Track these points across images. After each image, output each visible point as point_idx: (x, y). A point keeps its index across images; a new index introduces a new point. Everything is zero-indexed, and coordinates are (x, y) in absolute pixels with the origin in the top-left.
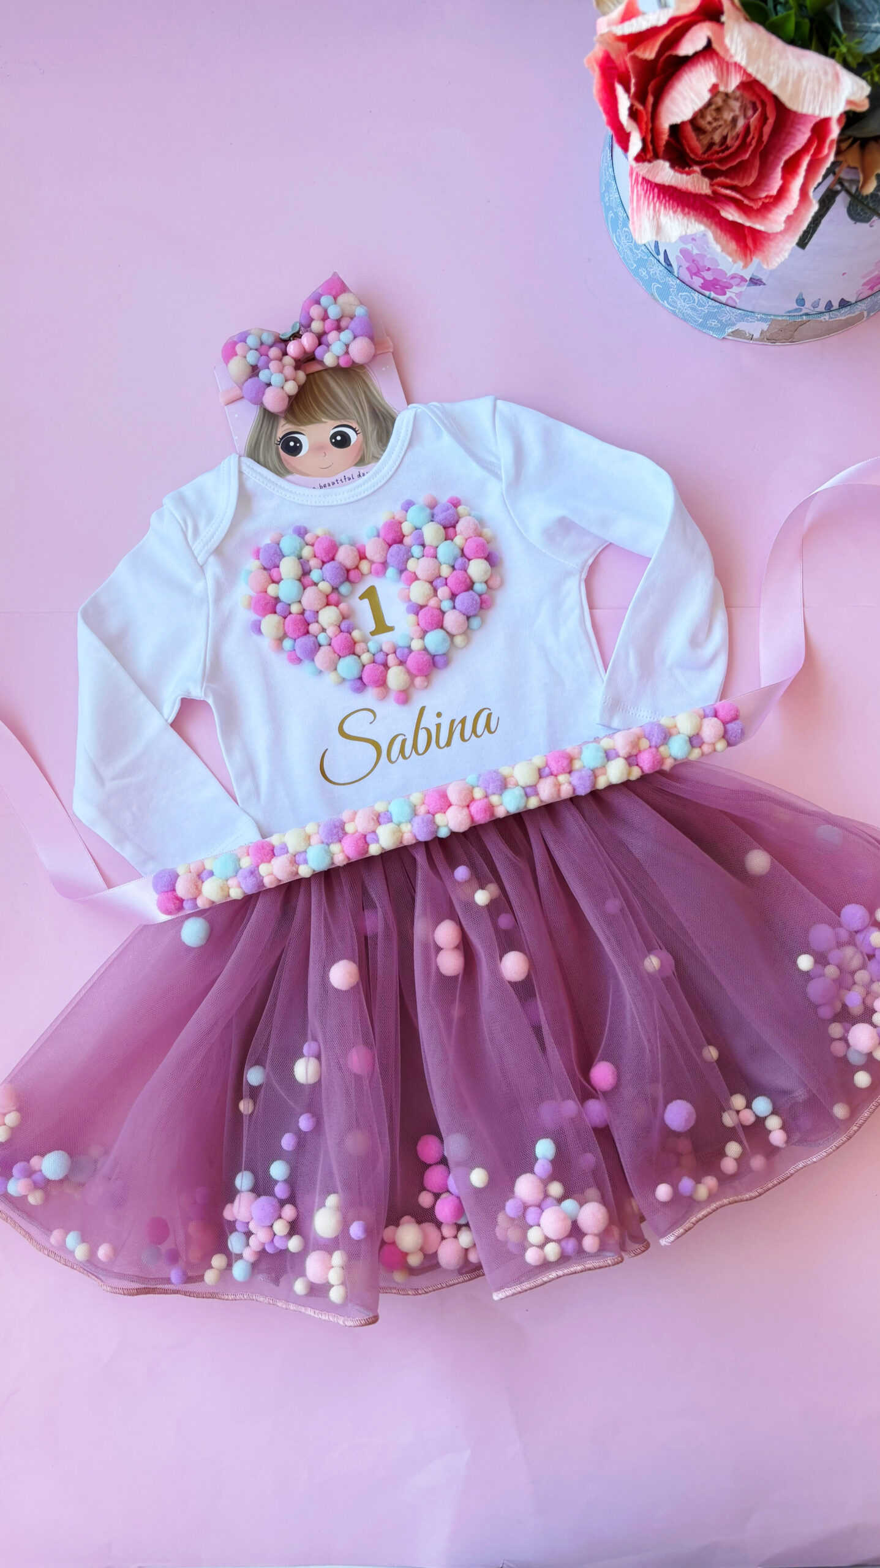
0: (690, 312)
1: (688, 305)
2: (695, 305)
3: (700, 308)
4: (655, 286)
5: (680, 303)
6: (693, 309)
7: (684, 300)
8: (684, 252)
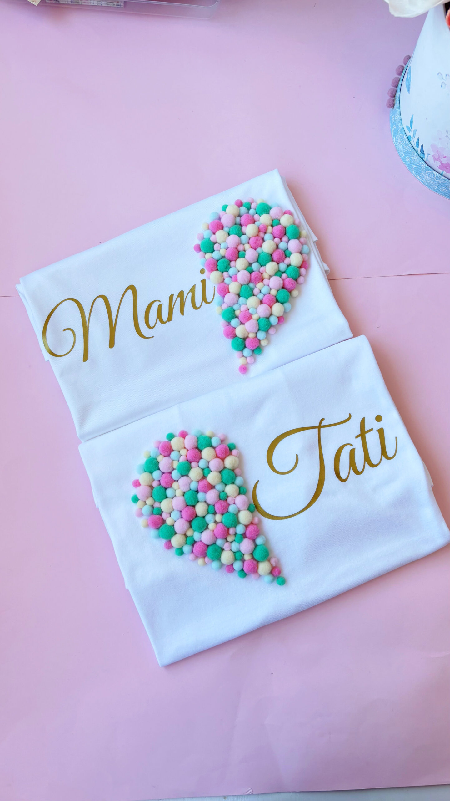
0: (431, 182)
1: (430, 178)
2: (435, 178)
3: (437, 180)
4: (414, 166)
5: (426, 177)
6: (433, 180)
7: (429, 175)
8: (433, 146)
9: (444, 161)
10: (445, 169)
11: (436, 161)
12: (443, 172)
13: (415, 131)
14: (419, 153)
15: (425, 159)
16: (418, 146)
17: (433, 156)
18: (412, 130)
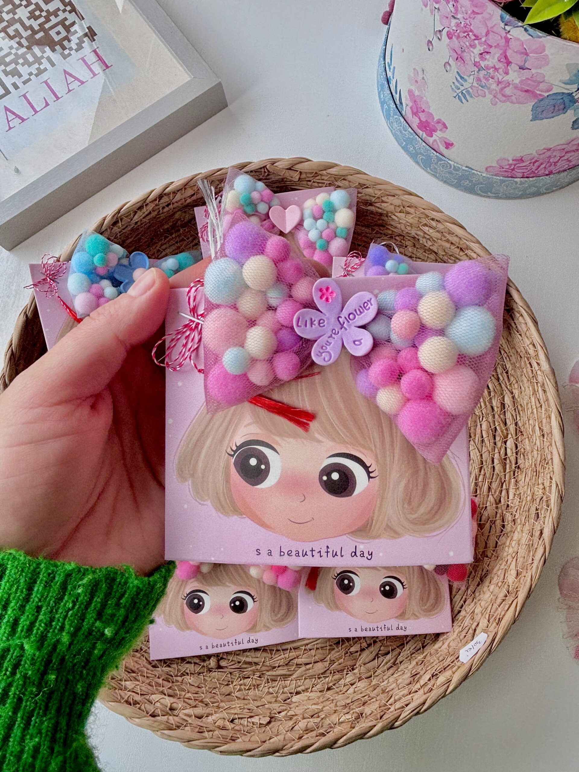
8: (410, 92)
9: (423, 118)
10: (424, 129)
11: (414, 116)
12: (423, 134)
13: (394, 68)
14: (398, 102)
15: (403, 113)
16: (396, 93)
17: (411, 108)
18: (392, 67)
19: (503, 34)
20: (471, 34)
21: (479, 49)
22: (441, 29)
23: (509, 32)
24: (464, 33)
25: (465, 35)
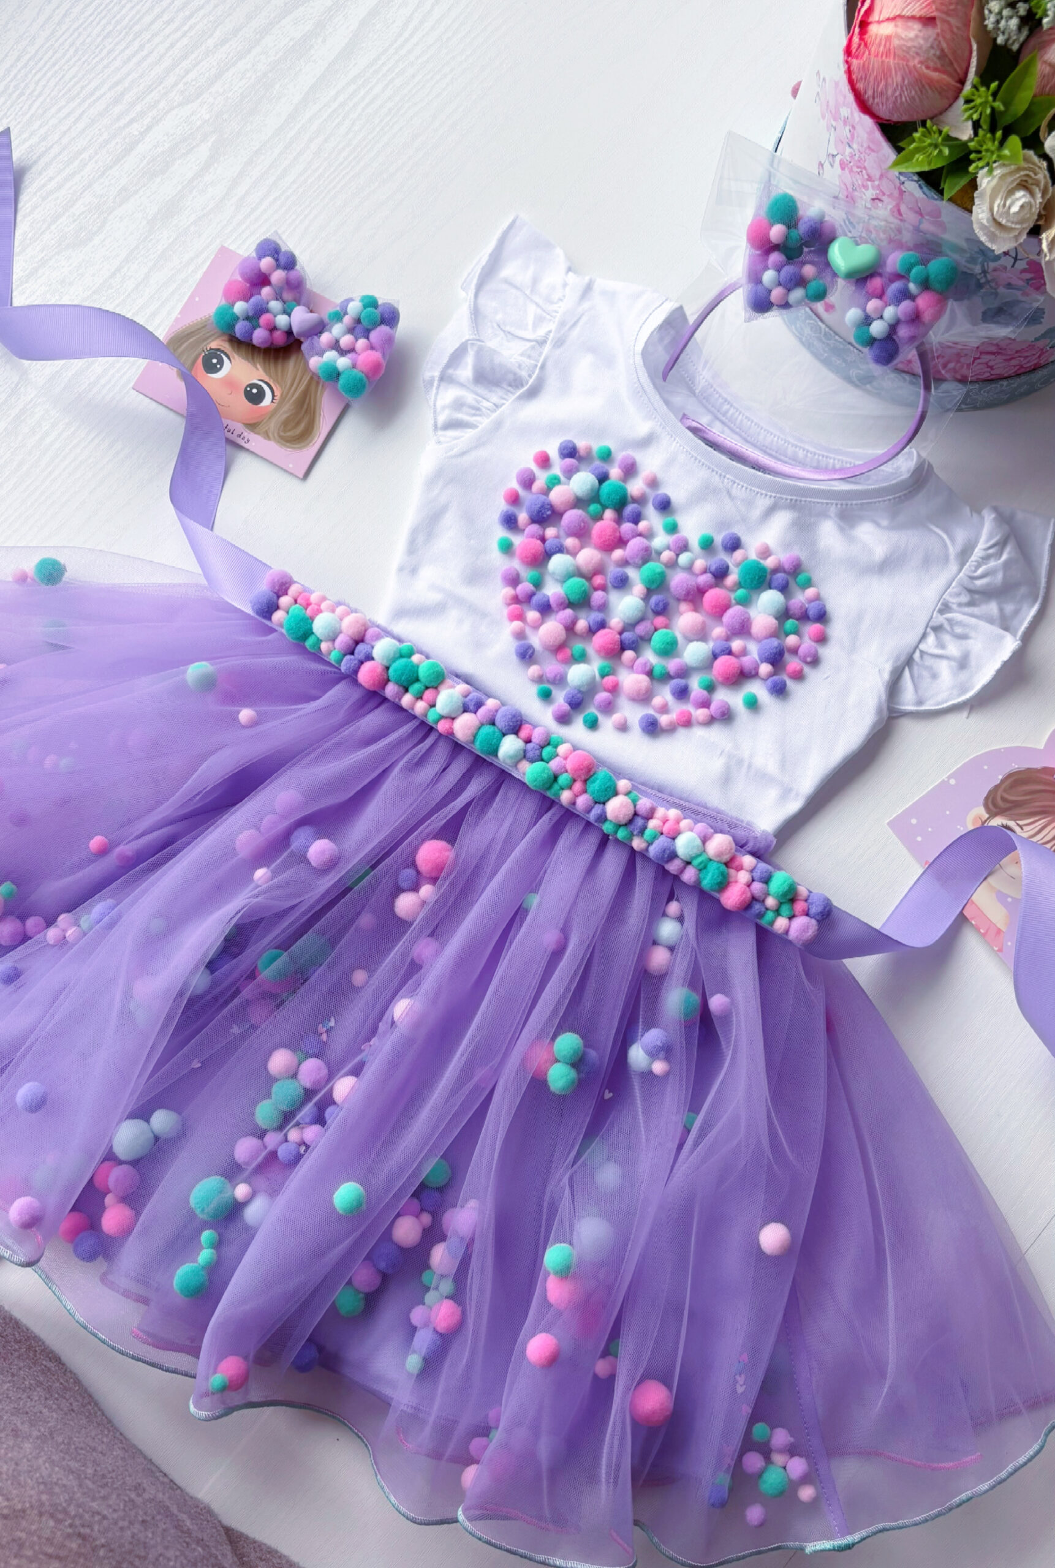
19: (897, 182)
20: (864, 172)
21: (870, 193)
22: (835, 153)
23: (903, 183)
24: (858, 167)
25: (859, 170)
